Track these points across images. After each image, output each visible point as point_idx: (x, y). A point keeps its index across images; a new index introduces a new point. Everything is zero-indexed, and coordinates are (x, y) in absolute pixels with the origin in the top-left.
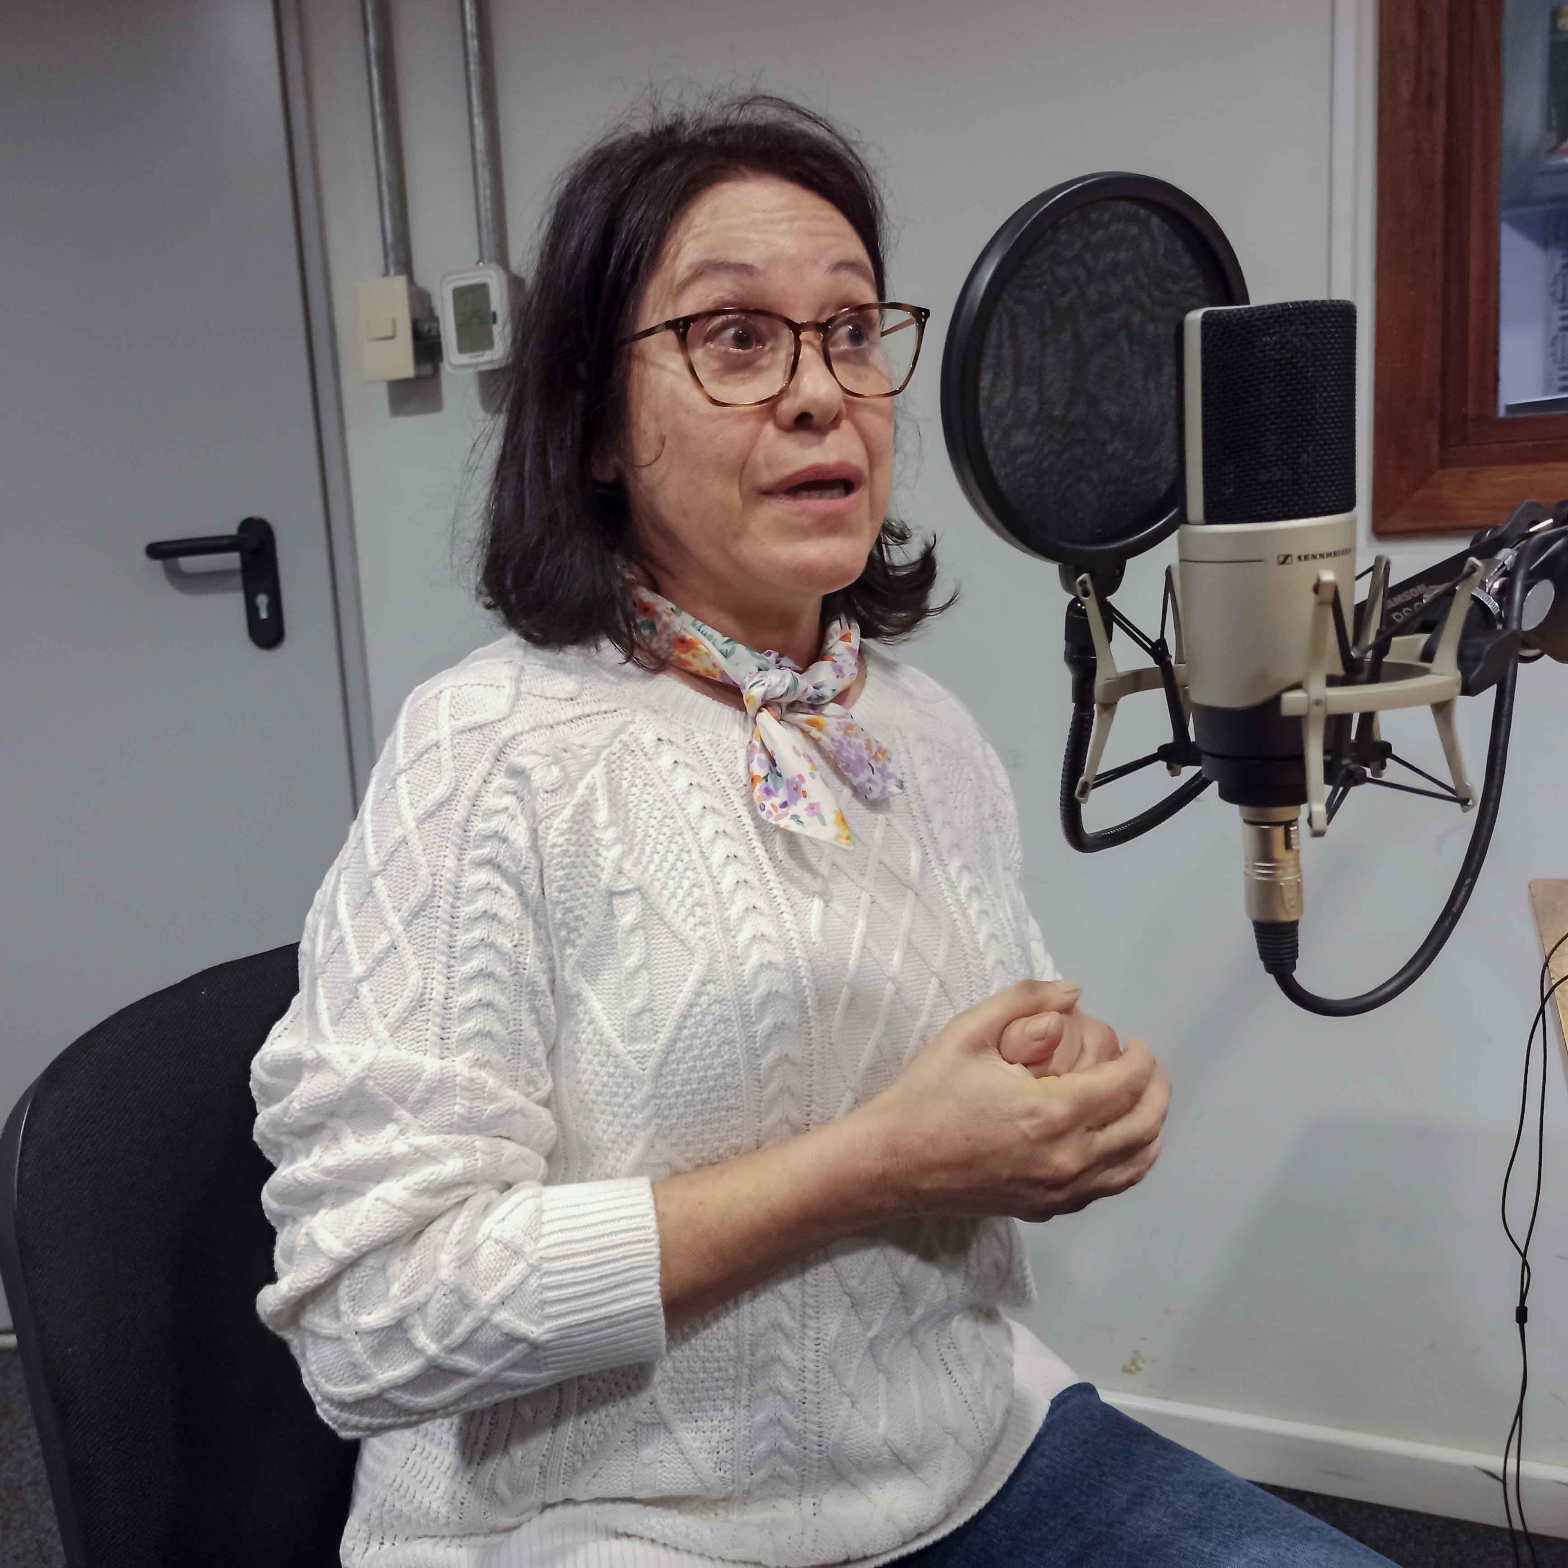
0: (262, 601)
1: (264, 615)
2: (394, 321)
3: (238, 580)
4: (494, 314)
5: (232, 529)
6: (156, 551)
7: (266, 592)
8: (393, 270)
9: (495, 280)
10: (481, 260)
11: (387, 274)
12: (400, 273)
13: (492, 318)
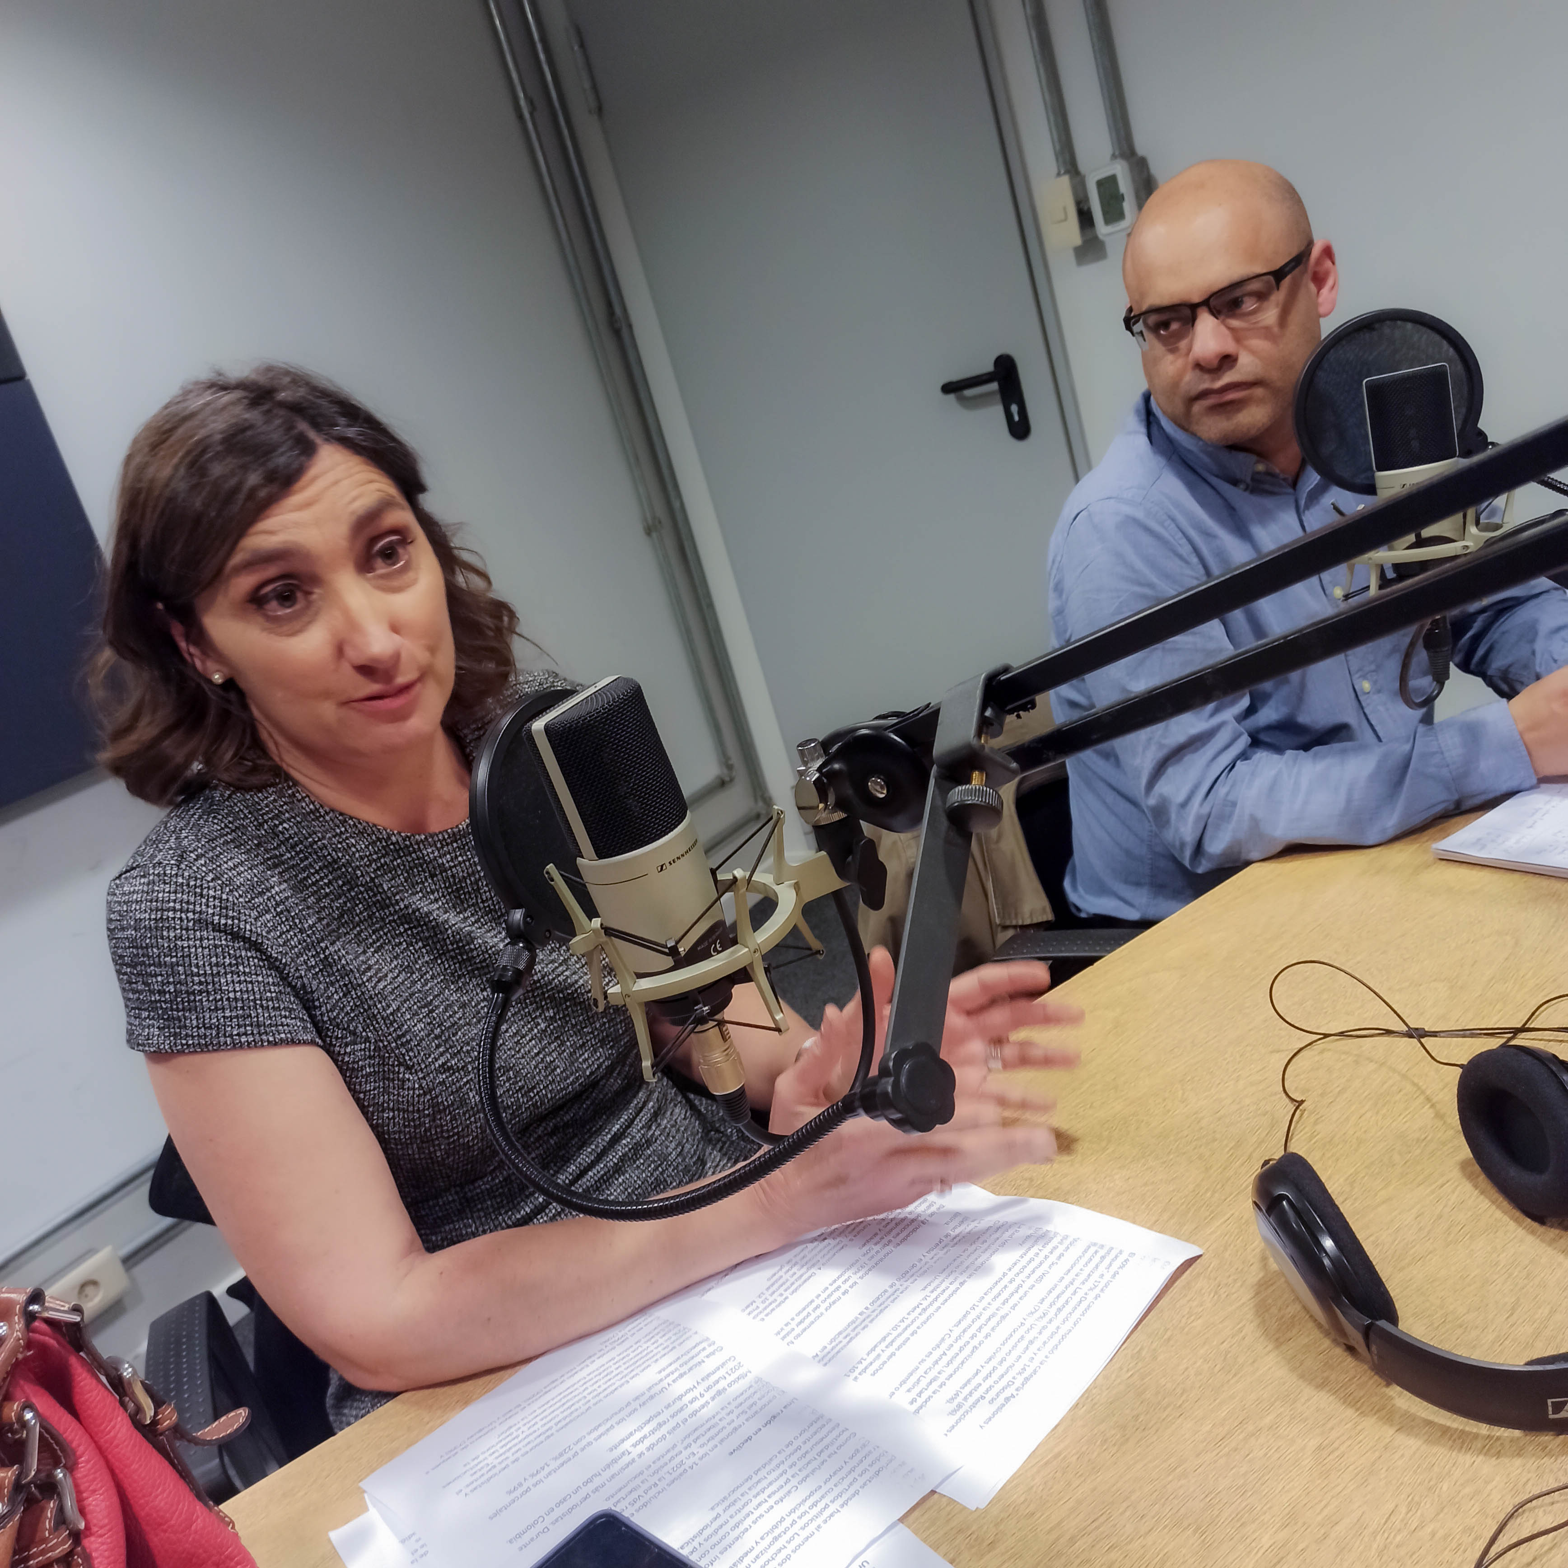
0: (1014, 408)
1: (1016, 418)
2: (1065, 209)
3: (998, 397)
4: (1123, 195)
5: (988, 366)
6: (949, 388)
7: (1016, 403)
8: (1062, 172)
9: (1121, 171)
10: (1114, 157)
11: (1059, 175)
12: (1065, 173)
13: (1122, 198)
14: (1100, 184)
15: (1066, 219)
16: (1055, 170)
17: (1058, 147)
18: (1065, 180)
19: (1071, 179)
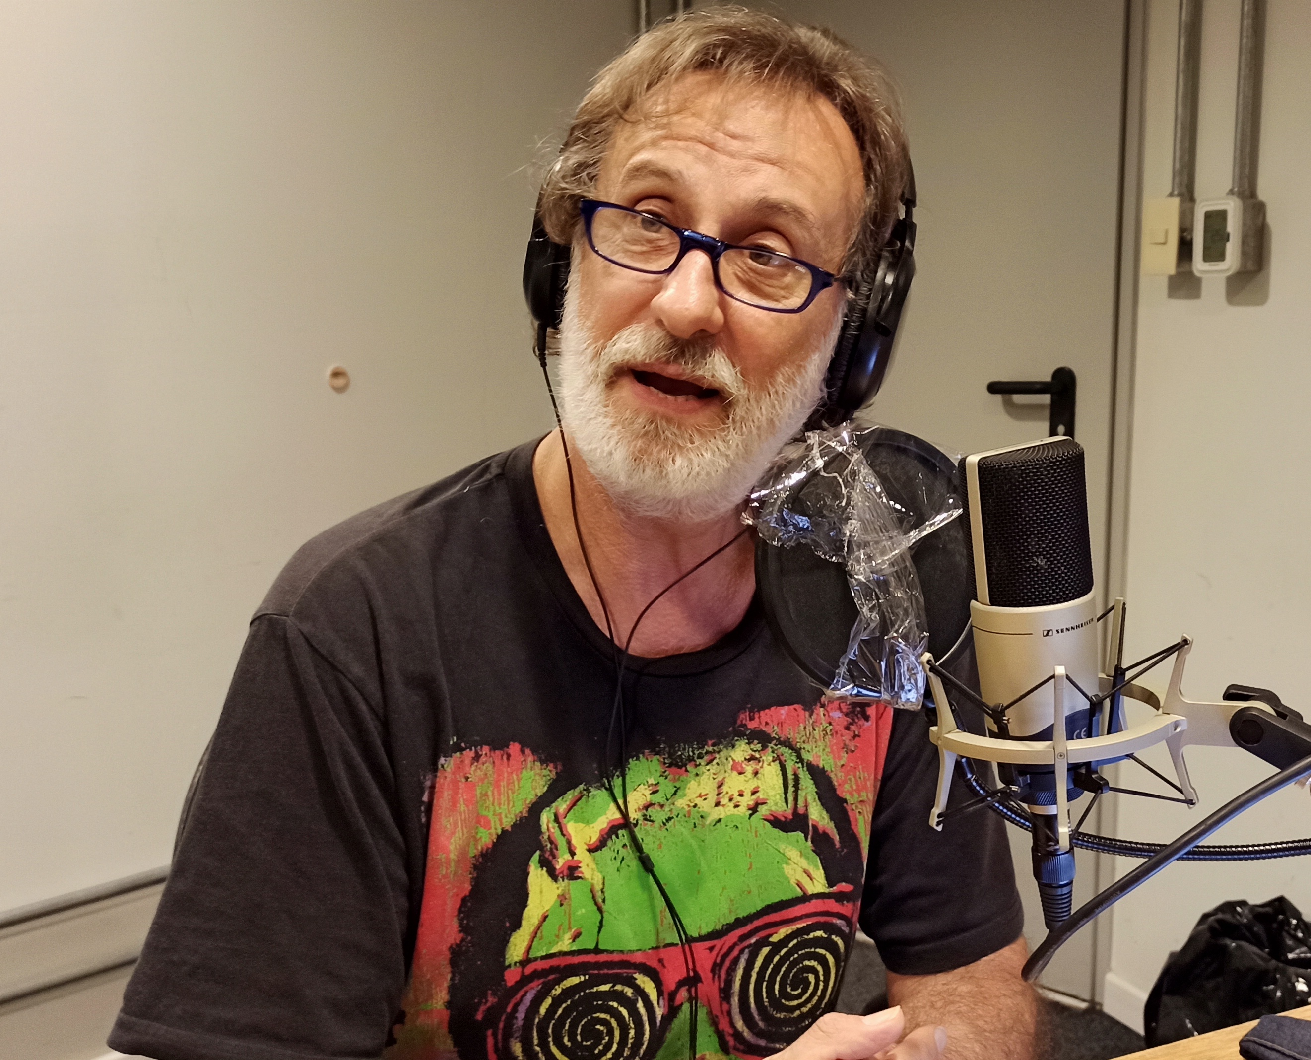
0: (1061, 429)
2: (1167, 232)
3: (1047, 413)
4: (1228, 235)
6: (997, 388)
7: (1065, 425)
8: (1176, 192)
9: (1233, 208)
10: (1231, 192)
11: (1171, 195)
12: (1180, 195)
13: (1227, 238)
14: (1208, 216)
15: (1164, 243)
16: (1168, 190)
17: (1177, 166)
18: (1176, 201)
19: (1182, 202)
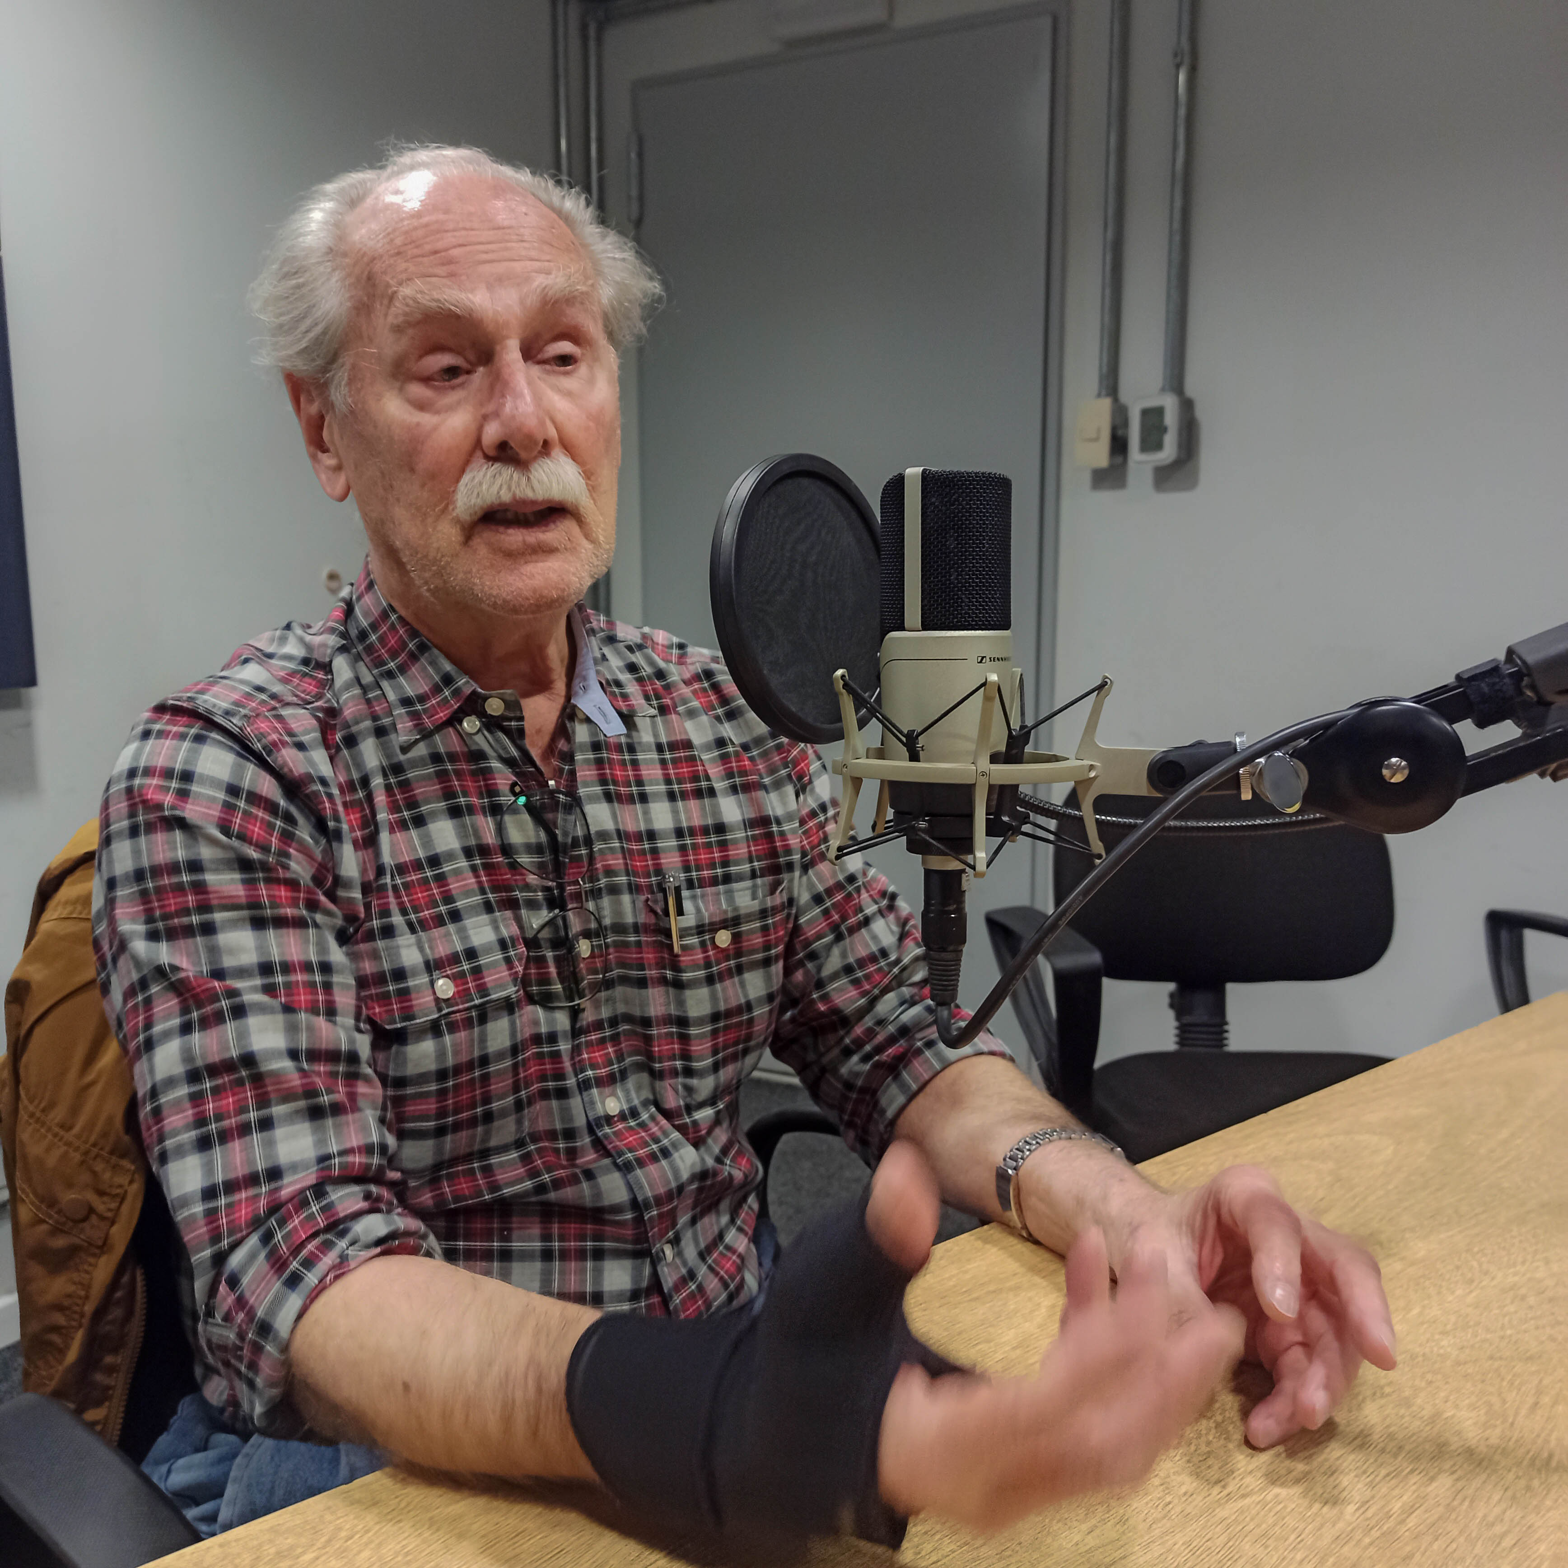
2: (1098, 429)
4: (1166, 428)
8: (1104, 392)
9: (1170, 404)
10: (1163, 390)
11: (1099, 395)
12: (1108, 395)
13: (1165, 430)
14: (1145, 413)
15: (1096, 439)
16: (1096, 392)
17: (1105, 369)
18: (1105, 403)
19: (1111, 402)
